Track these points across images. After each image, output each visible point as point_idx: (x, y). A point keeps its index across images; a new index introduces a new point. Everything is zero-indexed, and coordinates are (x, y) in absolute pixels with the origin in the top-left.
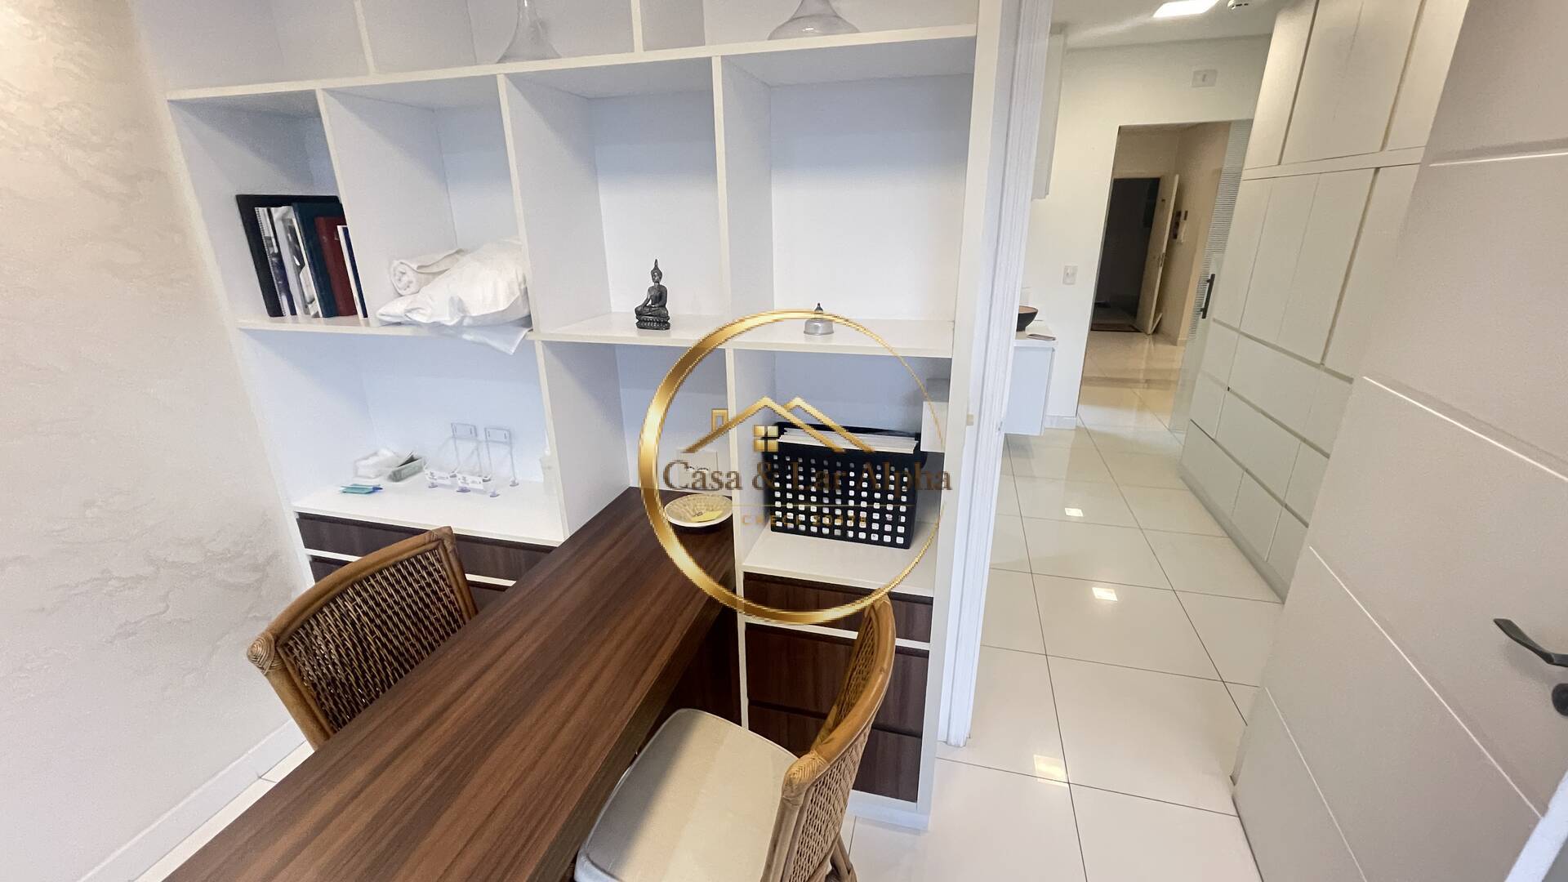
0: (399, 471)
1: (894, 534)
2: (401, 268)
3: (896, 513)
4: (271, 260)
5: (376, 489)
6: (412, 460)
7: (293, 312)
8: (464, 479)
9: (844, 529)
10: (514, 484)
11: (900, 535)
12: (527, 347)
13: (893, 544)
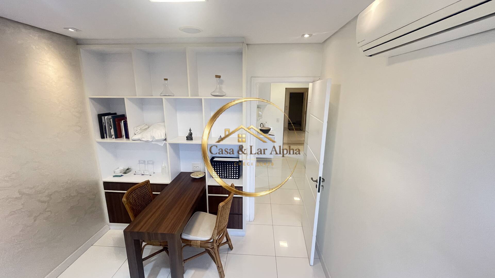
0: (126, 172)
1: (236, 176)
2: (137, 129)
3: (236, 172)
4: (104, 127)
5: (122, 175)
6: (128, 169)
7: (107, 138)
8: (144, 172)
9: (227, 176)
10: (154, 173)
11: (237, 176)
12: (165, 144)
13: (236, 178)
